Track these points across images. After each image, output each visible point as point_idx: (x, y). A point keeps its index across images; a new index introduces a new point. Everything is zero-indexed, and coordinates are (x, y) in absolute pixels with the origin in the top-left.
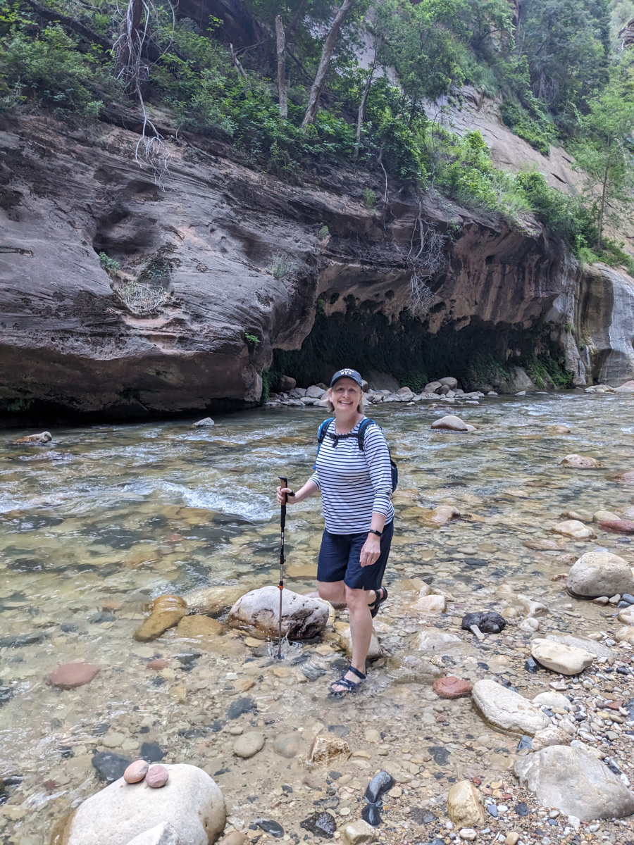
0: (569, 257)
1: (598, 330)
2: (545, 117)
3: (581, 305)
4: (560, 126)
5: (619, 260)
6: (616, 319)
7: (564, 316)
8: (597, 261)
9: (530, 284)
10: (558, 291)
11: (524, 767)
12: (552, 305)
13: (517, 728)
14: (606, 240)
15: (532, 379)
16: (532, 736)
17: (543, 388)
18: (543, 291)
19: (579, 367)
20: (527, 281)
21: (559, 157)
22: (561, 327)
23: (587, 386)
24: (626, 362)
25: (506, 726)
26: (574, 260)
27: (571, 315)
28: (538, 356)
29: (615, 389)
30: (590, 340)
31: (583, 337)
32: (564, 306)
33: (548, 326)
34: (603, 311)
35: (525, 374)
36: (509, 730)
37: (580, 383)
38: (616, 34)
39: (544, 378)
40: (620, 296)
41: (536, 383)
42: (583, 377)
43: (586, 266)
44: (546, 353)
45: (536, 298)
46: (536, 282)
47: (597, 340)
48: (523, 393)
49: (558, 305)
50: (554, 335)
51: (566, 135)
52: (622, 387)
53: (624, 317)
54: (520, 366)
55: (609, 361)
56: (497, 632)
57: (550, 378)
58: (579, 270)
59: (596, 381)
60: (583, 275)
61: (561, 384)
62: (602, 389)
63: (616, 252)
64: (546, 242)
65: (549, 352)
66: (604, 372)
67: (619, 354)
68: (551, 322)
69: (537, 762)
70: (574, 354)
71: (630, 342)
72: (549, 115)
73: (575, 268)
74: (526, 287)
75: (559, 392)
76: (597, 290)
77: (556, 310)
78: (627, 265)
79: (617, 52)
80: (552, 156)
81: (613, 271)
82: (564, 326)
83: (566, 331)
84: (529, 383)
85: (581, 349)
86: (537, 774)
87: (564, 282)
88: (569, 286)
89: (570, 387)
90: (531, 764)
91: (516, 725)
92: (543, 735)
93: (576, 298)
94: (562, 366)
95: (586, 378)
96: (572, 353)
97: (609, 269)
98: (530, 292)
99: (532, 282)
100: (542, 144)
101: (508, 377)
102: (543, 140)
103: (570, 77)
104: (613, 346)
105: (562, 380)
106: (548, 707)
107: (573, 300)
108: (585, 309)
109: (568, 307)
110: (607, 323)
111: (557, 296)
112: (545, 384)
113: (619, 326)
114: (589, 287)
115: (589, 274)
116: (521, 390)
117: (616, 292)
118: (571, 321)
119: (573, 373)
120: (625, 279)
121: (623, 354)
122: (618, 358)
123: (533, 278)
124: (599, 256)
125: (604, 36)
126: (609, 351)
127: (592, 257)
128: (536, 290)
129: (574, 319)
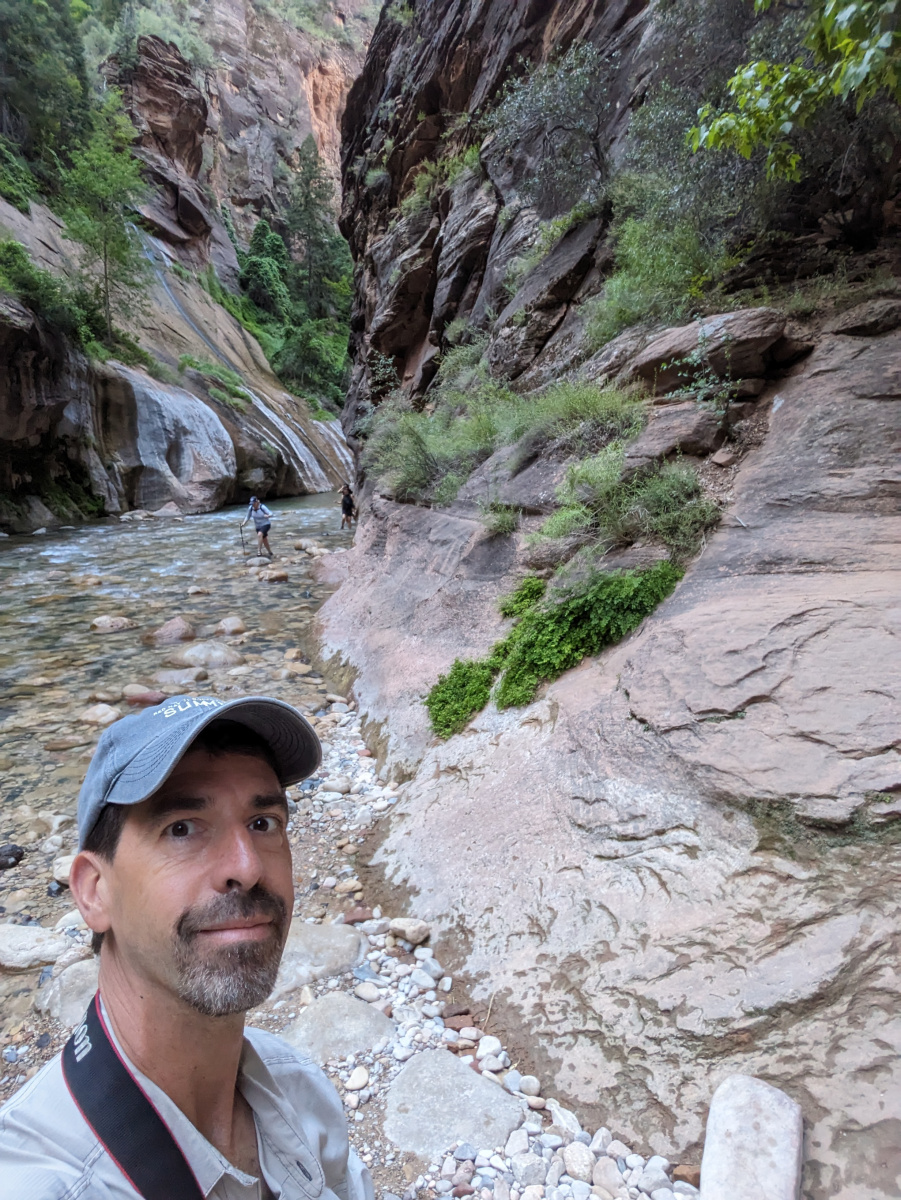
0: (74, 354)
1: (125, 443)
2: (16, 162)
3: (100, 414)
4: (39, 177)
5: (137, 358)
6: (142, 429)
7: (81, 429)
8: (110, 358)
9: (28, 387)
10: (68, 398)
11: (44, 999)
12: (62, 416)
13: (37, 963)
14: (118, 331)
15: (52, 510)
16: (52, 963)
17: (67, 521)
18: (47, 398)
19: (109, 490)
20: (24, 385)
21: (44, 219)
22: (80, 442)
23: (122, 513)
24: (162, 480)
25: (25, 965)
26: (80, 357)
27: (89, 425)
28: (57, 480)
29: (154, 513)
30: (117, 455)
31: (108, 452)
32: (78, 415)
33: (62, 441)
34: (126, 420)
35: (42, 505)
36: (30, 967)
37: (112, 509)
38: (95, 67)
39: (67, 507)
40: (143, 402)
41: (59, 515)
42: (115, 501)
43: (97, 364)
44: (65, 475)
45: (39, 407)
46: (37, 386)
47: (126, 456)
48: (42, 531)
49: (70, 414)
50: (72, 453)
51: (49, 190)
52: (162, 510)
53: (152, 427)
54: (33, 494)
55: (143, 481)
56: (14, 865)
57: (75, 507)
58: (90, 371)
59: (132, 506)
60: (96, 376)
61: (90, 512)
62: (140, 515)
63: (132, 347)
64: (42, 335)
65: (68, 474)
66: (140, 494)
67: (153, 471)
68: (66, 436)
69: (57, 988)
70: (101, 475)
71: (163, 456)
72: (22, 159)
73: (84, 368)
74: (24, 392)
75: (90, 523)
76: (116, 396)
77: (68, 420)
78: (146, 364)
79: (99, 90)
80: (34, 215)
81: (131, 371)
82: (82, 440)
83: (87, 446)
84: (49, 516)
85: (109, 468)
86: (58, 999)
87: (73, 385)
88: (81, 389)
89: (101, 516)
90: (51, 993)
91: (36, 960)
92: (63, 959)
93: (92, 405)
94: (89, 491)
95: (120, 503)
96: (98, 473)
97: (125, 368)
98: (30, 399)
99: (31, 386)
100: (18, 198)
101: (20, 511)
102: (18, 192)
103: (43, 112)
104: (145, 462)
105: (91, 507)
106: (72, 927)
107: (89, 408)
108: (105, 417)
109: (84, 416)
110: (134, 434)
111: (66, 403)
112: (71, 515)
113: (148, 438)
114: (105, 391)
115: (104, 375)
116: (41, 527)
117: (138, 397)
118: (91, 434)
119: (104, 498)
120: (146, 381)
121: (158, 472)
122: (152, 475)
123: (32, 381)
124: (112, 352)
125: (79, 67)
126: (141, 468)
127: (104, 353)
128: (37, 397)
129: (94, 431)
